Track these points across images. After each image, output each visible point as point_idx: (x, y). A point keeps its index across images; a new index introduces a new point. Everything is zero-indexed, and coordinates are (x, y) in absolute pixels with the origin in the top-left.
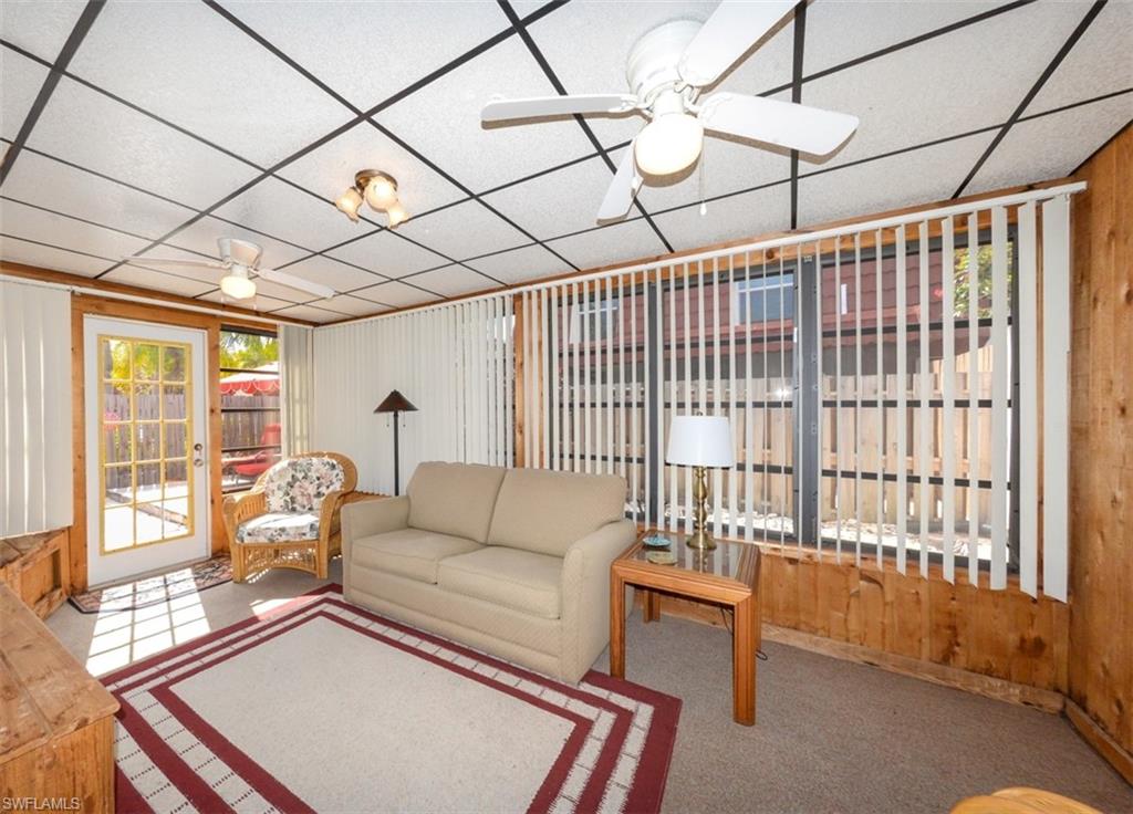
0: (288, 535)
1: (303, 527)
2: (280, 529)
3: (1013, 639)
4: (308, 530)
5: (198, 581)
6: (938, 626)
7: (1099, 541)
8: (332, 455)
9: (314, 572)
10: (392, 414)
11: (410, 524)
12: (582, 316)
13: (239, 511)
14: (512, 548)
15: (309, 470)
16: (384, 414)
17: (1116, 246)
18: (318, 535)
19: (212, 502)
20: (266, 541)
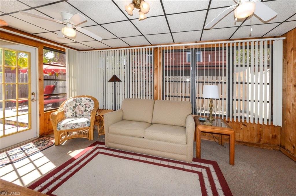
0: (79, 126)
1: (84, 122)
2: (76, 124)
3: (271, 135)
4: (87, 123)
5: (38, 147)
6: (258, 134)
7: (289, 113)
8: (87, 96)
9: (88, 138)
10: (114, 83)
11: (123, 119)
12: (149, 56)
13: (57, 118)
14: (160, 124)
15: (82, 102)
16: (111, 83)
17: (293, 52)
18: (90, 125)
19: (40, 115)
20: (70, 129)
